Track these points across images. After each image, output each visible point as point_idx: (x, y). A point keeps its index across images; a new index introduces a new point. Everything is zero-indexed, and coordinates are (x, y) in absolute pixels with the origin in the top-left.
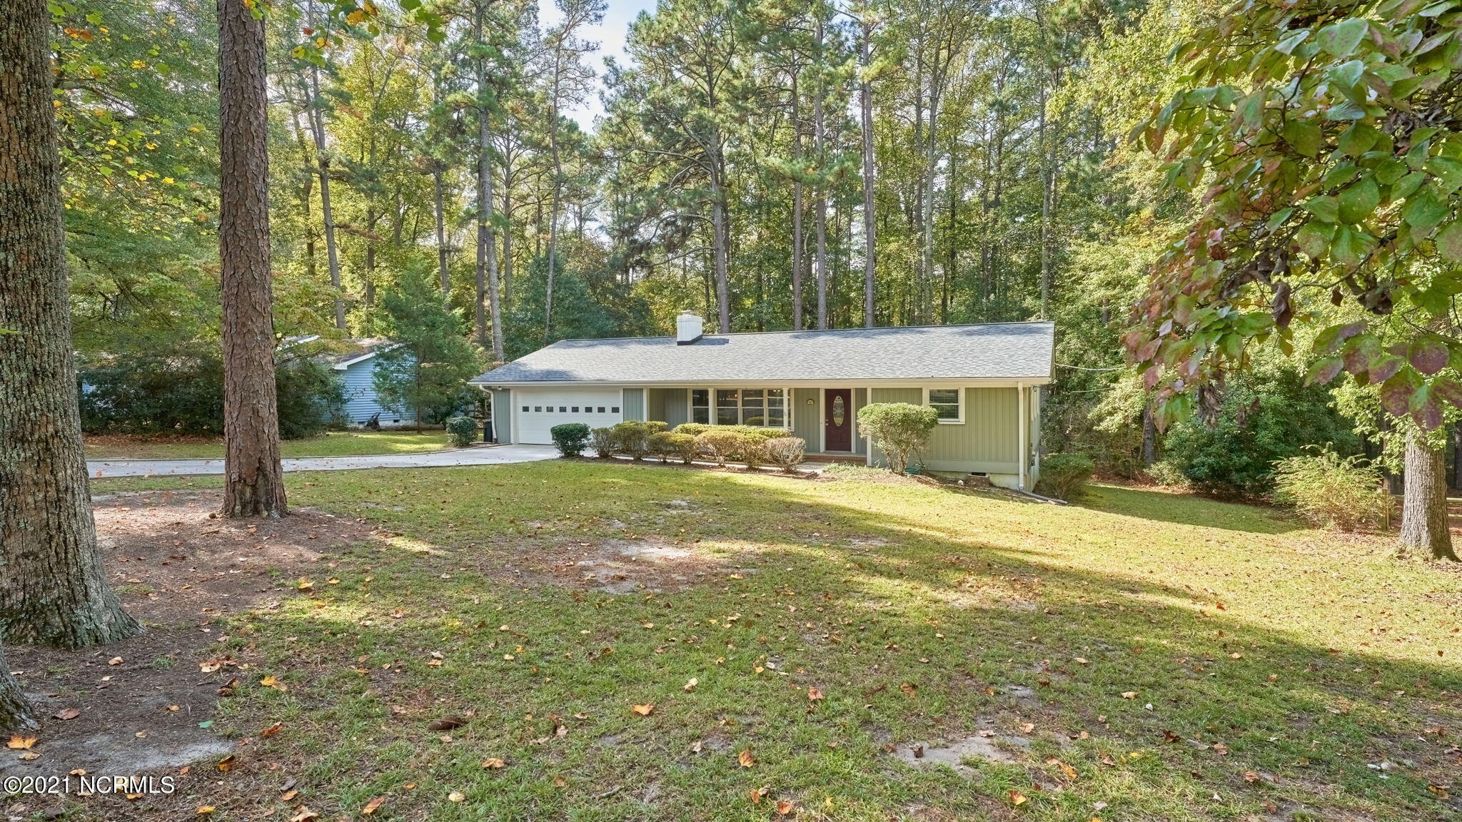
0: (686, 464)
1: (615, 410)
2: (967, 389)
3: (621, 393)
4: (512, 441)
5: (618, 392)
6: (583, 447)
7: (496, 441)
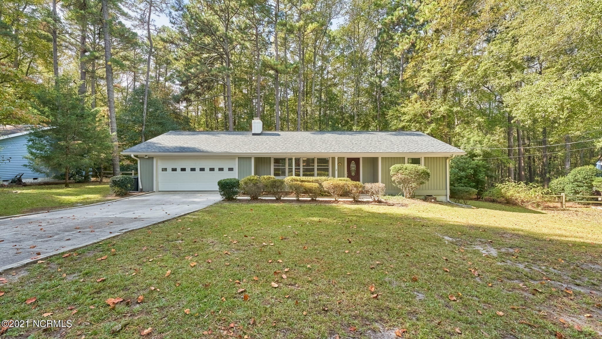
0: (313, 200)
1: (231, 169)
2: (425, 158)
3: (237, 159)
4: (155, 190)
5: (235, 159)
6: (236, 193)
7: (142, 191)
